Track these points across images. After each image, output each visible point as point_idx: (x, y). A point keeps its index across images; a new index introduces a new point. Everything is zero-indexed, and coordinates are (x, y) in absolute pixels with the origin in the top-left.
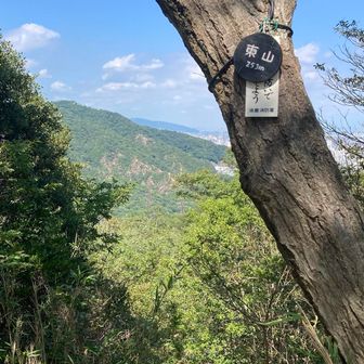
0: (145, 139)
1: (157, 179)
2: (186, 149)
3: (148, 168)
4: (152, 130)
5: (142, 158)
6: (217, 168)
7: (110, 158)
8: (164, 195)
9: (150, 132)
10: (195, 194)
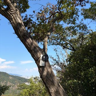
0: (11, 78)
1: (13, 86)
2: (20, 80)
3: (11, 84)
4: (13, 76)
5: (10, 82)
6: (26, 83)
7: (3, 82)
8: (14, 90)
9: (12, 76)
10: (22, 89)
